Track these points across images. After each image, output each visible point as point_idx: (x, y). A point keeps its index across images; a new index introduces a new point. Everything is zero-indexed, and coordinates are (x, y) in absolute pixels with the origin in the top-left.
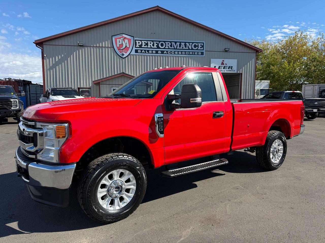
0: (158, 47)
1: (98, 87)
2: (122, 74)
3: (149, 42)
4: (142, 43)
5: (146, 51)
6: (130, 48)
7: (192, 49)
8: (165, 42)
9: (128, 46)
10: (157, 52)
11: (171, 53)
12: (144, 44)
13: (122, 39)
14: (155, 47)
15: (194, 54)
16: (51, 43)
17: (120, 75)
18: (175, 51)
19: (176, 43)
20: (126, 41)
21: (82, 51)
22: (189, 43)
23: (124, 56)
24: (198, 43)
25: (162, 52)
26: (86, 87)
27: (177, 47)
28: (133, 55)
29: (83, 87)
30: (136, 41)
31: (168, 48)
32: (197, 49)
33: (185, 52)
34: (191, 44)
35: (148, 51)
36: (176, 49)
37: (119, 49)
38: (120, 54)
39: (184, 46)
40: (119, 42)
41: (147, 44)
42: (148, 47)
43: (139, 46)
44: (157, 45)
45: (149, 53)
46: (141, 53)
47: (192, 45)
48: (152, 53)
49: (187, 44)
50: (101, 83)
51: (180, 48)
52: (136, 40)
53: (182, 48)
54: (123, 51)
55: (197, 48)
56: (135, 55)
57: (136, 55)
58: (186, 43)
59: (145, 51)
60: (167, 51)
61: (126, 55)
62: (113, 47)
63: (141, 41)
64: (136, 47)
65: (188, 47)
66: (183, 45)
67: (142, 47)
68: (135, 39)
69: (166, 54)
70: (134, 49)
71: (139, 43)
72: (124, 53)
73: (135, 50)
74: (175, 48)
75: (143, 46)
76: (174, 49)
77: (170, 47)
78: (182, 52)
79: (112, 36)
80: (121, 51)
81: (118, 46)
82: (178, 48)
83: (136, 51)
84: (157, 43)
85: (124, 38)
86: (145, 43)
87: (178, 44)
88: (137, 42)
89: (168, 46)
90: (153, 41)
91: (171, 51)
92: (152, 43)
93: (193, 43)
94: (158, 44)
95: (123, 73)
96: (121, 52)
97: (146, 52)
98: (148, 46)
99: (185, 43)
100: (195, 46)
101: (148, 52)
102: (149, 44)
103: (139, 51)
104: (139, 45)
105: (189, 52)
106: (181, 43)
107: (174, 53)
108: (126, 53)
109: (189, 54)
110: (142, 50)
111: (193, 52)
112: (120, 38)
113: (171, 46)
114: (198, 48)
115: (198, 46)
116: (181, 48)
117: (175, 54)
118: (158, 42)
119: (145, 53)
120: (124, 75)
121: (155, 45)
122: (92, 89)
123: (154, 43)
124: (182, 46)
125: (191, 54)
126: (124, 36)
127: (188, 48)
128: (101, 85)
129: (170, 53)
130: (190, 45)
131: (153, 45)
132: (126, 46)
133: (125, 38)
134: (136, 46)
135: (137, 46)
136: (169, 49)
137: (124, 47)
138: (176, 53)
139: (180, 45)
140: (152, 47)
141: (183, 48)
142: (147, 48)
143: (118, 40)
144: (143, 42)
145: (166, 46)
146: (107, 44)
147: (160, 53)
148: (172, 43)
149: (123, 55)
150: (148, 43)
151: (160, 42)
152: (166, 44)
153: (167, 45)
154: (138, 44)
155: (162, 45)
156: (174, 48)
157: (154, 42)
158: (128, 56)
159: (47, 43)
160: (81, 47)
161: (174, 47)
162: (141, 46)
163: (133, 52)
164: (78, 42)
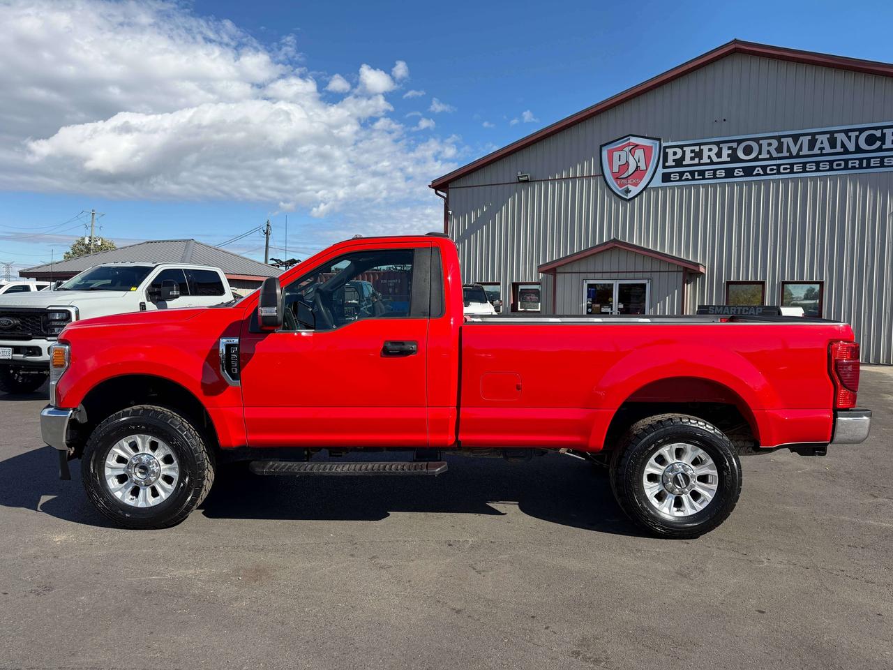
0: (734, 158)
1: (551, 277)
2: (611, 245)
3: (705, 148)
4: (684, 152)
5: (696, 173)
6: (649, 170)
7: (858, 150)
8: (757, 140)
9: (643, 167)
10: (730, 173)
11: (778, 170)
12: (688, 155)
13: (627, 149)
14: (725, 158)
15: (865, 164)
16: (463, 182)
17: (607, 247)
18: (792, 165)
19: (796, 138)
20: (639, 153)
21: (526, 194)
22: (846, 132)
23: (630, 196)
24: (882, 128)
25: (748, 172)
26: (530, 281)
27: (801, 149)
28: (656, 189)
29: (524, 281)
30: (667, 150)
31: (768, 156)
32: (880, 149)
33: (831, 162)
34: (853, 135)
35: (702, 173)
36: (798, 156)
37: (617, 178)
38: (618, 189)
39: (826, 145)
40: (620, 157)
41: (699, 155)
42: (702, 161)
43: (674, 164)
44: (730, 152)
45: (704, 178)
46: (680, 180)
47: (857, 137)
48: (715, 177)
49: (840, 137)
50: (558, 270)
52: (665, 148)
53: (819, 152)
54: (629, 181)
55: (878, 144)
56: (660, 187)
57: (664, 189)
58: (836, 135)
59: (692, 173)
60: (764, 168)
61: (634, 191)
62: (603, 175)
63: (681, 147)
64: (664, 167)
65: (843, 145)
66: (822, 143)
67: (684, 163)
68: (664, 144)
69: (762, 175)
70: (661, 171)
71: (675, 153)
72: (630, 187)
73: (663, 174)
74: (794, 154)
75: (687, 162)
76: (791, 157)
77: (775, 154)
78: (817, 163)
79: (602, 146)
80: (624, 181)
81: (616, 169)
82: (805, 151)
83: (666, 178)
84: (729, 148)
85: (631, 147)
86: (692, 151)
87: (805, 140)
88: (670, 151)
89: (769, 152)
90: (717, 144)
91: (779, 166)
92: (715, 149)
93: (861, 131)
94: (735, 150)
95: (615, 241)
96: (621, 186)
97: (696, 177)
98: (701, 158)
99: (832, 133)
100: (871, 140)
101: (701, 177)
102: (706, 153)
103: (675, 177)
104: (674, 160)
105: (846, 161)
106: (817, 137)
107: (788, 170)
108: (636, 185)
109: (846, 168)
110: (682, 174)
111: (861, 160)
112: (621, 149)
113: (779, 150)
114: (884, 143)
115: (883, 139)
116: (816, 151)
117: (792, 172)
118: (735, 145)
119: (693, 179)
120: (616, 245)
121: (725, 152)
122: (544, 284)
123: (720, 150)
124: (818, 145)
125: (854, 168)
126: (634, 140)
127: (842, 150)
128: (559, 277)
129: (775, 171)
130: (849, 138)
131: (719, 155)
132: (637, 167)
133: (637, 146)
134: (667, 164)
135: (670, 163)
136: (771, 158)
137: (631, 169)
138: (795, 170)
139: (812, 145)
140: (715, 159)
141: (824, 152)
142: (699, 164)
143: (616, 154)
144: (687, 149)
145: (760, 153)
146: (589, 167)
147: (742, 174)
148: (782, 140)
149: (628, 191)
150: (701, 151)
151: (739, 142)
152: (760, 146)
153: (765, 148)
154: (671, 158)
155: (748, 150)
156: (788, 154)
157: (721, 145)
158: (641, 193)
159: (456, 184)
160: (525, 185)
161: (789, 150)
162: (679, 163)
163: (657, 182)
164: (519, 173)
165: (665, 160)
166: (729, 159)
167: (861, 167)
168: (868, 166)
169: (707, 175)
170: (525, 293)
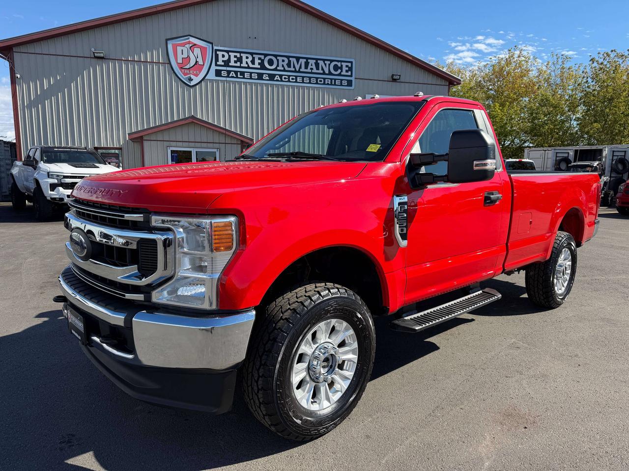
0: (263, 67)
1: (137, 146)
2: (191, 120)
3: (244, 56)
4: (229, 56)
5: (239, 73)
6: (205, 65)
7: (330, 73)
8: (276, 56)
9: (201, 62)
10: (260, 76)
11: (289, 79)
12: (233, 59)
13: (187, 46)
14: (257, 65)
15: (333, 83)
16: (31, 48)
17: (187, 122)
18: (296, 77)
19: (298, 59)
20: (197, 51)
21: (100, 69)
22: (324, 60)
23: (192, 83)
24: (341, 61)
25: (272, 77)
26: (112, 146)
27: (300, 67)
28: (212, 81)
29: (105, 146)
30: (218, 52)
31: (283, 69)
32: (340, 75)
33: (317, 78)
34: (327, 63)
35: (242, 73)
36: (299, 72)
37: (181, 68)
38: (183, 77)
39: (314, 67)
40: (183, 52)
41: (240, 60)
42: (242, 65)
43: (223, 64)
44: (260, 61)
45: (244, 78)
46: (228, 76)
47: (329, 65)
48: (251, 78)
49: (321, 63)
50: (145, 138)
51: (306, 70)
52: (216, 50)
53: (310, 71)
54: (191, 72)
55: (339, 71)
56: (215, 80)
57: (217, 81)
58: (319, 61)
59: (236, 72)
60: (281, 76)
61: (196, 80)
62: (170, 63)
63: (228, 52)
64: (216, 65)
65: (323, 69)
66: (312, 65)
67: (230, 64)
68: (215, 48)
69: (280, 81)
70: (214, 68)
71: (223, 56)
72: (192, 77)
73: (216, 70)
74: (297, 70)
75: (232, 63)
76: (295, 71)
77: (287, 68)
78: (310, 78)
79: (167, 40)
80: (187, 71)
81: (180, 61)
82: (303, 69)
83: (218, 73)
84: (259, 59)
85: (191, 45)
86: (235, 57)
87: (303, 61)
88: (220, 54)
89: (283, 66)
90: (252, 54)
91: (289, 76)
92: (250, 58)
93: (332, 61)
94: (263, 61)
95: (193, 117)
96: (185, 74)
97: (239, 76)
98: (241, 63)
99: (317, 60)
100: (336, 68)
101: (242, 77)
102: (244, 60)
103: (224, 73)
104: (223, 61)
105: (324, 79)
106: (309, 61)
107: (294, 80)
108: (196, 75)
109: (324, 84)
110: (229, 72)
111: (331, 79)
112: (183, 45)
113: (289, 65)
114: (342, 71)
115: (341, 68)
116: (309, 70)
117: (296, 82)
118: (262, 57)
119: (237, 77)
120: (194, 121)
121: (257, 61)
122: (125, 151)
123: (254, 58)
124: (310, 67)
125: (328, 84)
126: (193, 40)
127: (322, 72)
128: (146, 144)
129: (287, 80)
130: (325, 64)
131: (253, 62)
132: (196, 62)
133: (195, 45)
134: (218, 63)
135: (220, 62)
136: (284, 70)
137: (192, 63)
138: (298, 81)
139: (307, 64)
140: (251, 65)
141: (313, 71)
142: (240, 67)
143: (179, 49)
144: (232, 54)
145: (278, 66)
146: (156, 55)
147: (267, 78)
148: (290, 59)
149: (190, 80)
150: (241, 57)
151: (266, 55)
152: (278, 60)
153: (281, 63)
154: (221, 59)
155: (271, 62)
156: (294, 69)
157: (254, 56)
158: (201, 82)
159: (23, 49)
160: (100, 61)
161: (294, 67)
162: (227, 63)
163: (212, 75)
164: (93, 50)
165: (217, 60)
166: (259, 67)
167: (331, 84)
168: (335, 84)
169: (246, 75)
170: (106, 157)
